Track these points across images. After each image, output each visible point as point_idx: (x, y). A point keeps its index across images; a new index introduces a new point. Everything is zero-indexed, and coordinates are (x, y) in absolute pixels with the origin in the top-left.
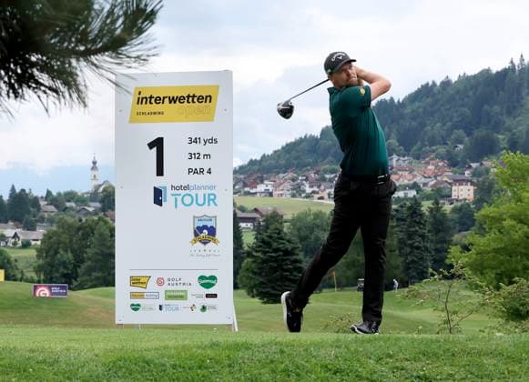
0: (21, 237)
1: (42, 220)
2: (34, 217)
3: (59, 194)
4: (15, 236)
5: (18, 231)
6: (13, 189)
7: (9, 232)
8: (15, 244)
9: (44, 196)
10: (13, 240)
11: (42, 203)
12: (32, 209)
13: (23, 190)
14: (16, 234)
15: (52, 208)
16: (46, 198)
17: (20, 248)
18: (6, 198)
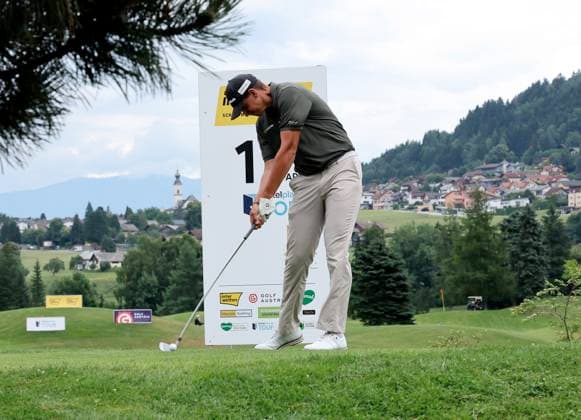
0: (100, 260)
1: (122, 240)
2: (113, 237)
3: (140, 212)
4: (93, 258)
5: (97, 253)
6: (89, 207)
7: (87, 255)
8: (93, 267)
9: (124, 213)
10: (91, 263)
11: (122, 222)
12: (110, 229)
13: (101, 208)
14: (94, 256)
15: (132, 227)
16: (126, 217)
17: (98, 271)
18: (82, 217)
